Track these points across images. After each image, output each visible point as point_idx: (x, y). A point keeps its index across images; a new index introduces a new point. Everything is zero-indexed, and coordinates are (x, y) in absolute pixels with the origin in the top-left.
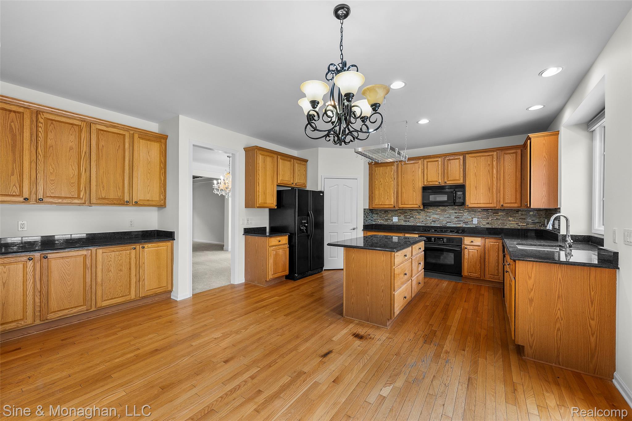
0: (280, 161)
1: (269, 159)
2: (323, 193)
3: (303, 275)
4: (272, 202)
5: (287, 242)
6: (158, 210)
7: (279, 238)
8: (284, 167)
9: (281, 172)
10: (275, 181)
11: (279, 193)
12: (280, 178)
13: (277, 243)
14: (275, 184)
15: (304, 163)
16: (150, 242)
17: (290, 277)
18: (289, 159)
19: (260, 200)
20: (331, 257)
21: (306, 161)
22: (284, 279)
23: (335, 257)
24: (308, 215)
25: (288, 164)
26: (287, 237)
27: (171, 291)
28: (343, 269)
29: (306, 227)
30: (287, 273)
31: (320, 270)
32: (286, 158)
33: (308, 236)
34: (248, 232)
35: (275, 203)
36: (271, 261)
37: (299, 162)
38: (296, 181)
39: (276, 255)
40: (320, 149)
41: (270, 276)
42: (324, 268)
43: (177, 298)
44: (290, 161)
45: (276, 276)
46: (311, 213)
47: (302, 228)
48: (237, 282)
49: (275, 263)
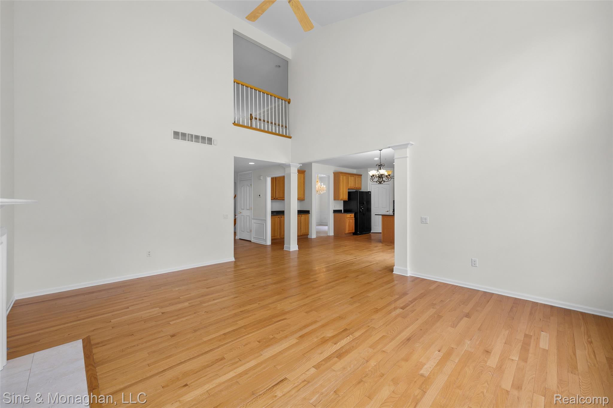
0: (349, 177)
1: (345, 177)
2: (371, 192)
3: (361, 233)
4: (346, 197)
5: (354, 217)
6: (300, 202)
7: (350, 215)
8: (352, 180)
9: (350, 183)
10: (347, 187)
11: (349, 193)
12: (349, 186)
13: (349, 217)
14: (347, 189)
15: (360, 177)
16: (303, 214)
17: (355, 234)
18: (353, 176)
19: (341, 197)
20: (375, 226)
21: (361, 175)
22: (352, 235)
23: (377, 226)
24: (364, 204)
25: (353, 178)
26: (353, 214)
27: (308, 235)
28: (381, 233)
29: (362, 209)
30: (354, 231)
31: (369, 232)
32: (352, 176)
33: (364, 214)
34: (335, 211)
35: (347, 198)
36: (347, 225)
37: (357, 176)
38: (356, 186)
39: (349, 222)
40: (368, 169)
41: (347, 232)
42: (371, 232)
43: (312, 237)
44: (354, 177)
45: (349, 232)
46: (365, 202)
47: (361, 210)
48: (331, 235)
49: (349, 226)
